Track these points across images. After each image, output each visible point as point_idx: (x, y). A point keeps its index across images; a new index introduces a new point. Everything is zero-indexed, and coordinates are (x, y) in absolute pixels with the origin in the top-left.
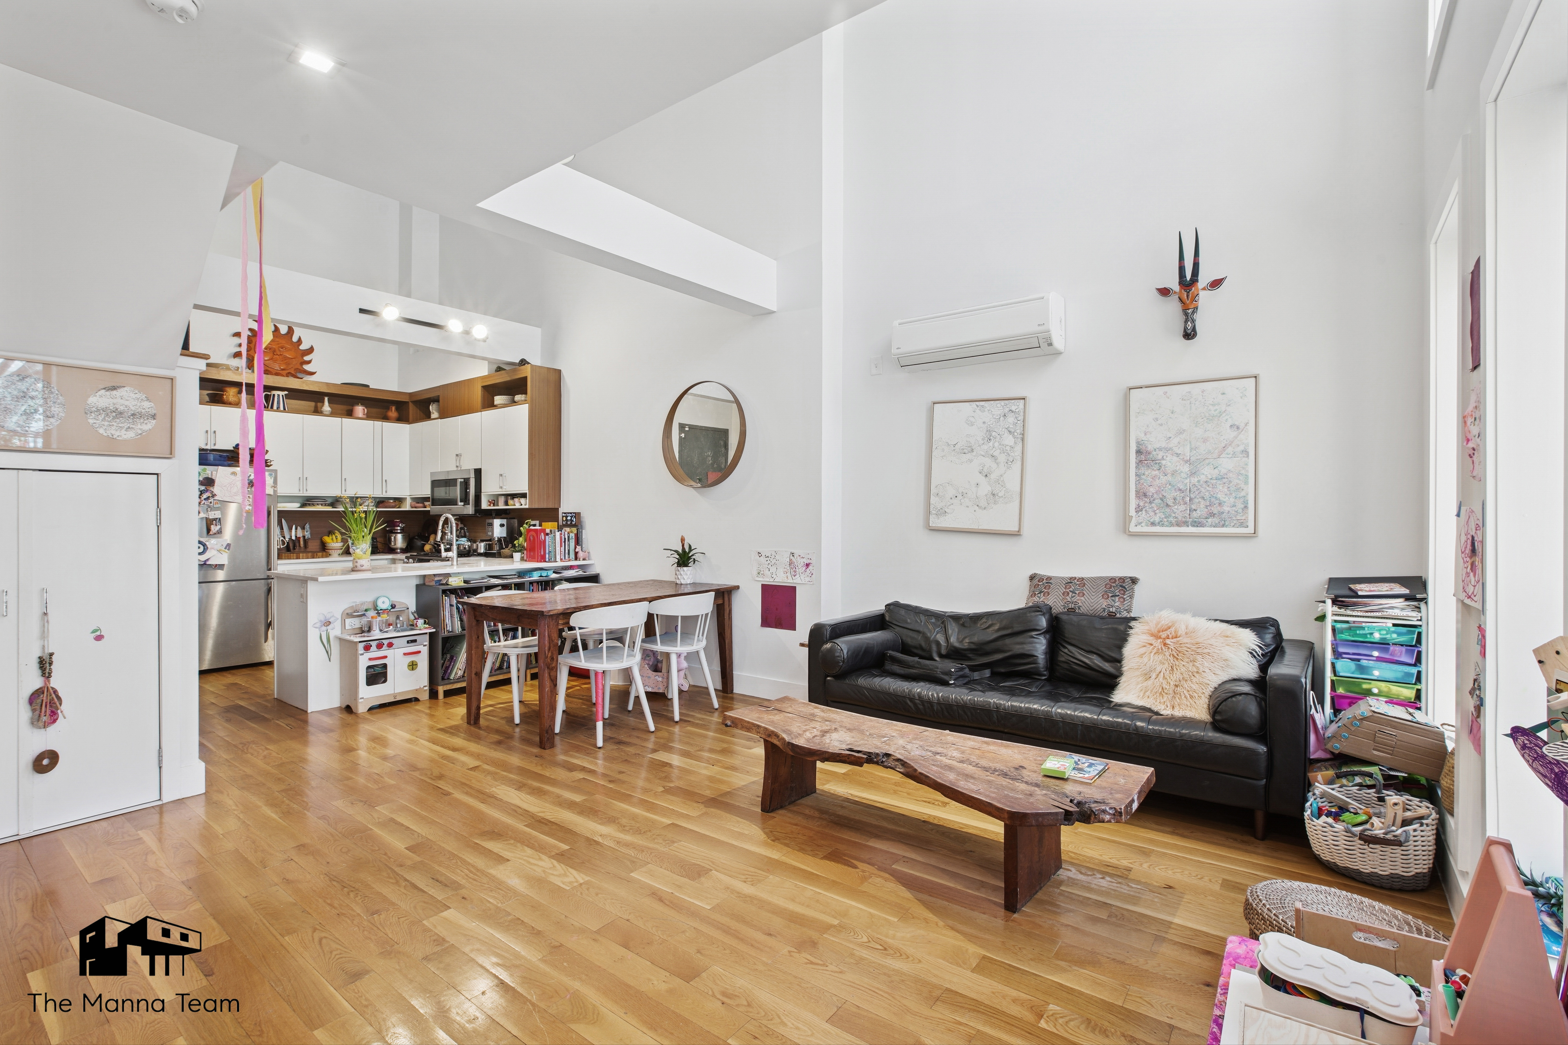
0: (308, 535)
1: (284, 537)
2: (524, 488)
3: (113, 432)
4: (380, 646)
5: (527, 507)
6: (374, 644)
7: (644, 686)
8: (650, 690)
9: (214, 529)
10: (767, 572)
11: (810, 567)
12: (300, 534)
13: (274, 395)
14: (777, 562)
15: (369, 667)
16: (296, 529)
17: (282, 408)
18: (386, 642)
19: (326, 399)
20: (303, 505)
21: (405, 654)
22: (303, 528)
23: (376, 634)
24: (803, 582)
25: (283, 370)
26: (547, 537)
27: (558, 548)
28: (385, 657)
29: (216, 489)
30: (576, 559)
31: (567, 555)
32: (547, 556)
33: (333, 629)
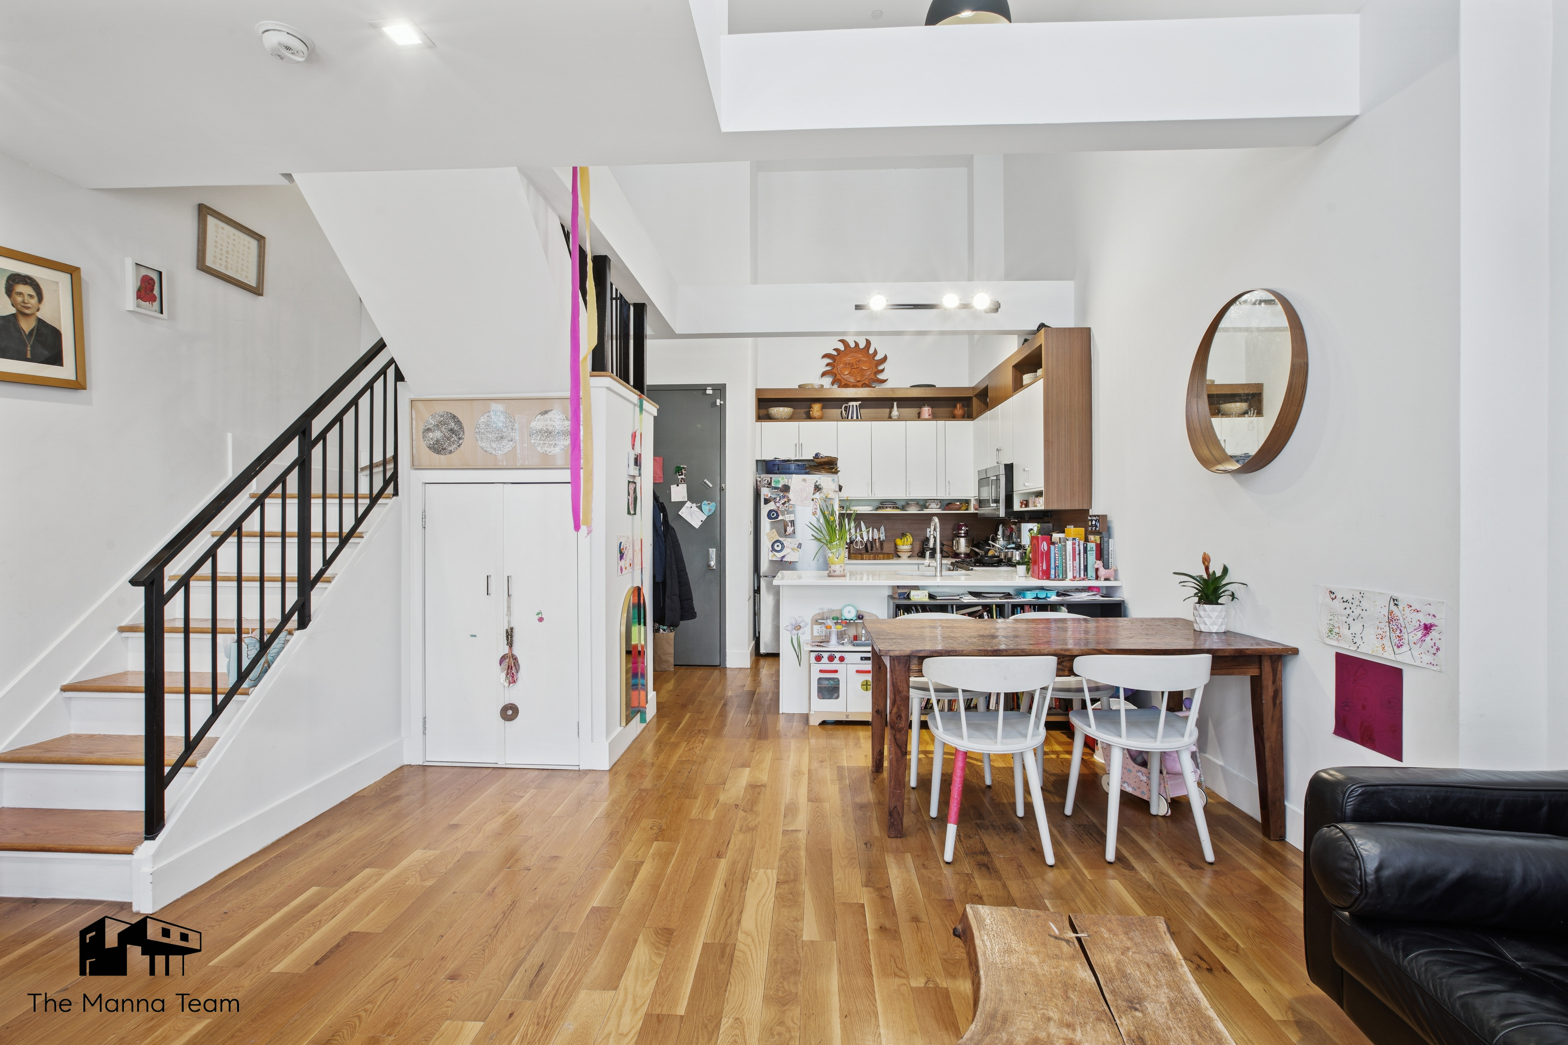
0: (883, 537)
1: (863, 538)
2: (1040, 486)
3: (546, 449)
4: (831, 659)
5: (1042, 508)
6: (826, 656)
7: (1123, 782)
8: (1129, 790)
9: (790, 530)
10: (1344, 631)
11: (1434, 634)
12: (876, 537)
13: (853, 406)
14: (1363, 613)
15: (820, 679)
16: (873, 531)
17: (855, 418)
18: (838, 655)
19: (895, 404)
20: (878, 508)
21: (858, 672)
22: (879, 530)
23: (833, 645)
24: (1418, 663)
25: (858, 381)
26: (1052, 547)
27: (1069, 562)
28: (836, 671)
29: (791, 495)
30: (1097, 578)
31: (1082, 573)
32: (1053, 572)
33: (803, 634)
